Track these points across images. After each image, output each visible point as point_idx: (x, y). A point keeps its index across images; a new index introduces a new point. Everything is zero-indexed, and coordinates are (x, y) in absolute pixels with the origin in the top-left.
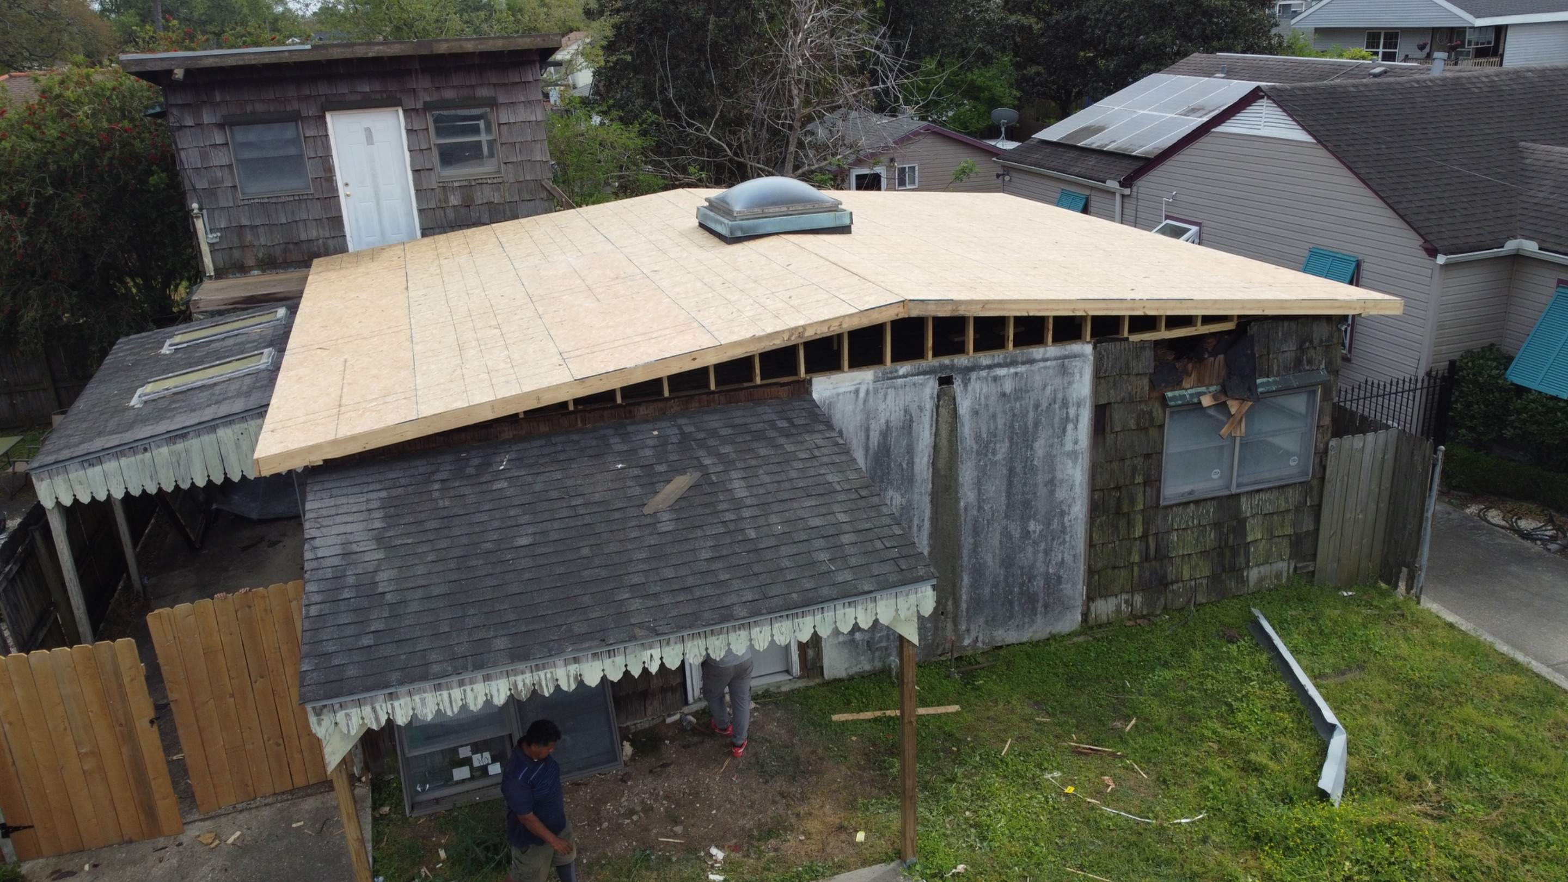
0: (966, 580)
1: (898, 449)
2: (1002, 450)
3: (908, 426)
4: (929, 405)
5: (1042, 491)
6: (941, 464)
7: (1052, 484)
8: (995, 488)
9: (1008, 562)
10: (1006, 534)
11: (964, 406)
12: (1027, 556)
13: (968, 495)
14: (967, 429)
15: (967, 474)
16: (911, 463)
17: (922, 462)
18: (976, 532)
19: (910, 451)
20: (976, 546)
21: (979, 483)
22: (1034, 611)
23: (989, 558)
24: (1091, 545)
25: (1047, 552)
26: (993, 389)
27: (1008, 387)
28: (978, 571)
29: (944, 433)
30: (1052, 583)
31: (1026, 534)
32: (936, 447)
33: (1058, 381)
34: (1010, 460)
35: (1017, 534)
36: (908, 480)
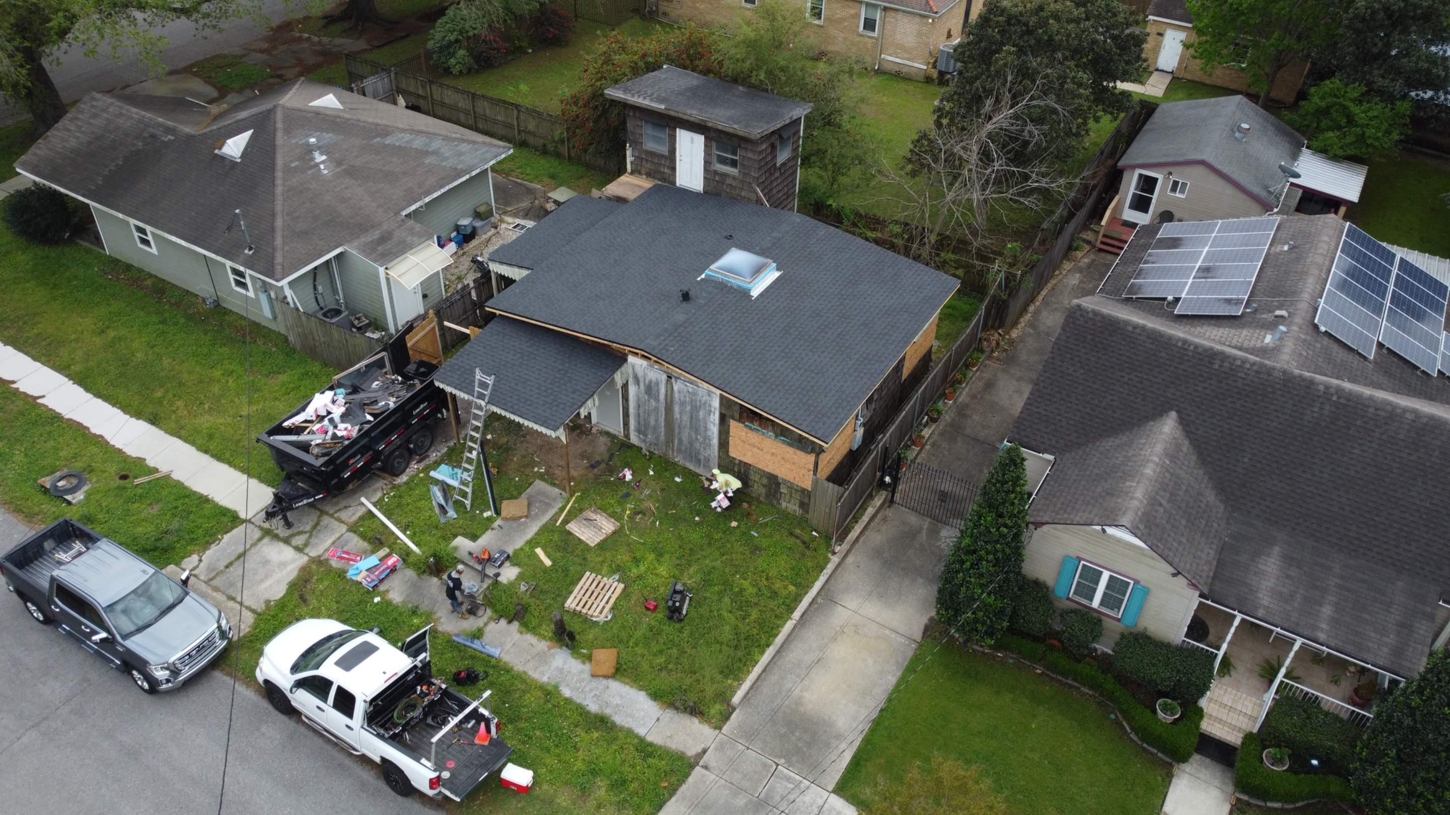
0: (676, 441)
1: (654, 389)
2: (688, 408)
3: (657, 384)
4: (664, 382)
5: (702, 428)
6: (669, 401)
7: (706, 428)
8: (686, 418)
9: (691, 443)
10: (689, 434)
11: (676, 388)
12: (697, 445)
13: (677, 415)
14: (676, 395)
15: (677, 409)
16: (658, 396)
17: (662, 397)
18: (679, 427)
19: (658, 391)
20: (679, 433)
21: (680, 413)
22: (699, 465)
23: (684, 439)
24: (719, 456)
25: (705, 449)
26: (685, 388)
27: (690, 390)
28: (680, 441)
29: (669, 393)
30: (707, 460)
31: (697, 439)
32: (666, 395)
33: (707, 397)
34: (691, 413)
35: (694, 437)
36: (657, 400)
